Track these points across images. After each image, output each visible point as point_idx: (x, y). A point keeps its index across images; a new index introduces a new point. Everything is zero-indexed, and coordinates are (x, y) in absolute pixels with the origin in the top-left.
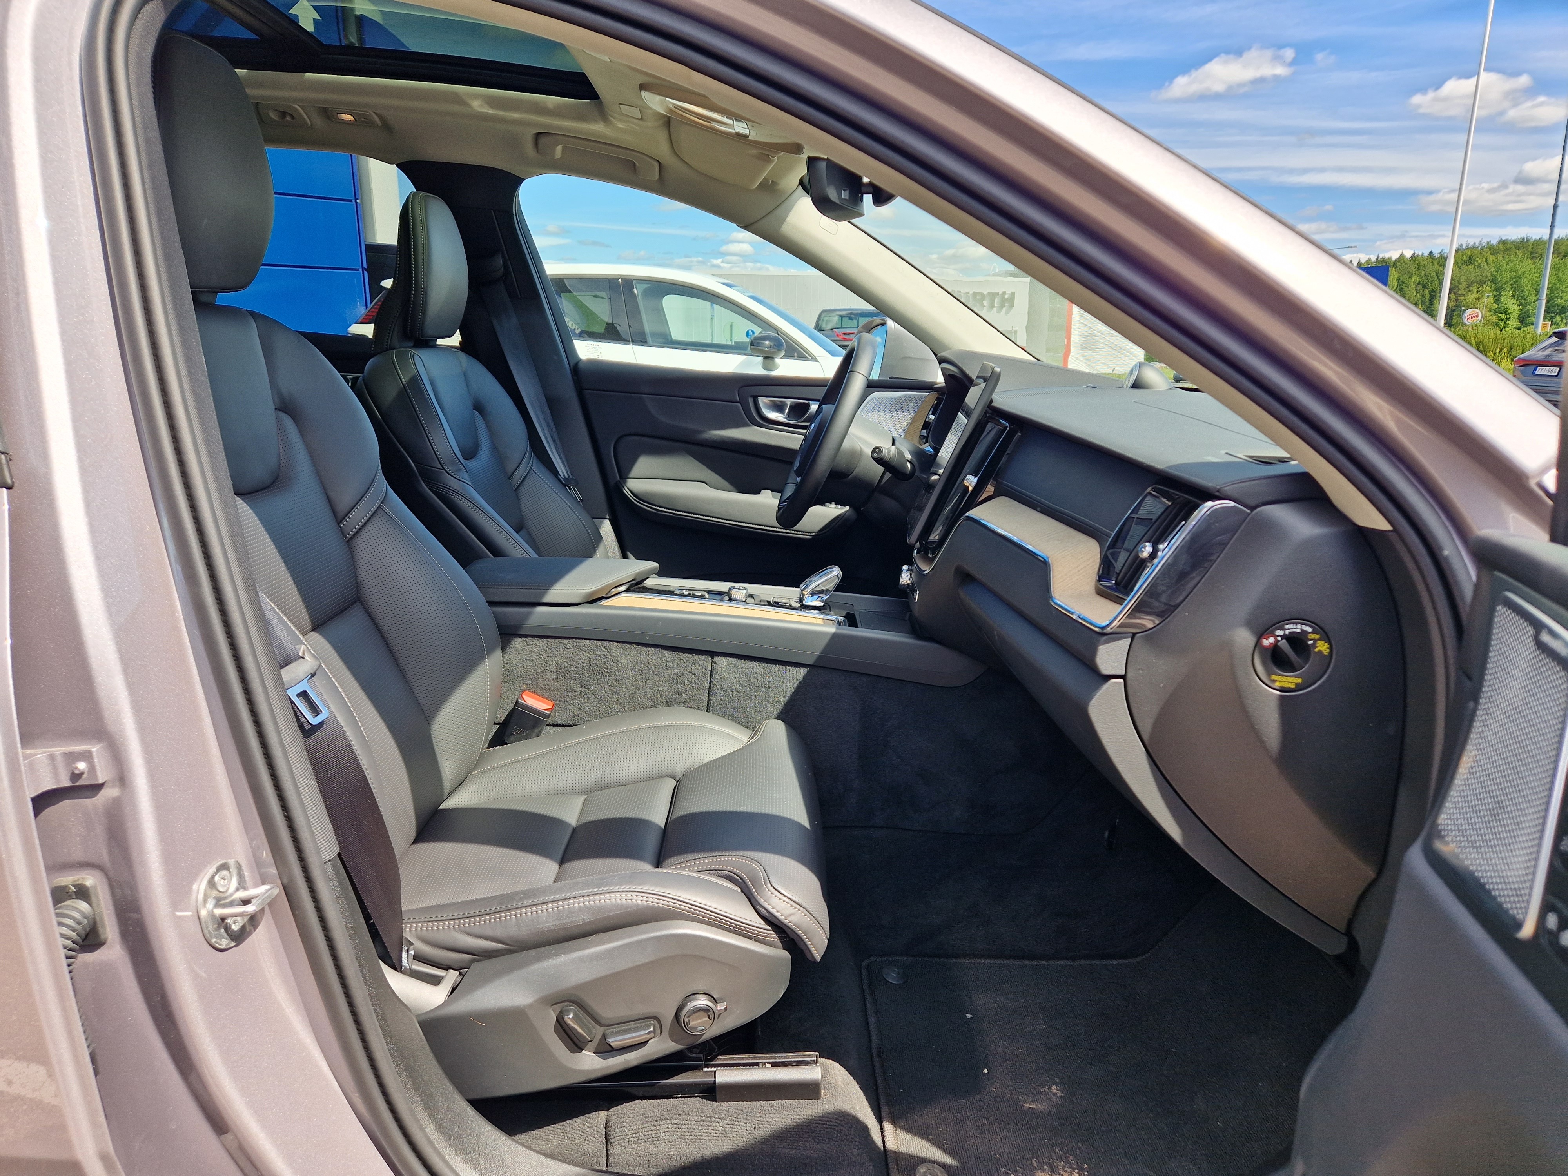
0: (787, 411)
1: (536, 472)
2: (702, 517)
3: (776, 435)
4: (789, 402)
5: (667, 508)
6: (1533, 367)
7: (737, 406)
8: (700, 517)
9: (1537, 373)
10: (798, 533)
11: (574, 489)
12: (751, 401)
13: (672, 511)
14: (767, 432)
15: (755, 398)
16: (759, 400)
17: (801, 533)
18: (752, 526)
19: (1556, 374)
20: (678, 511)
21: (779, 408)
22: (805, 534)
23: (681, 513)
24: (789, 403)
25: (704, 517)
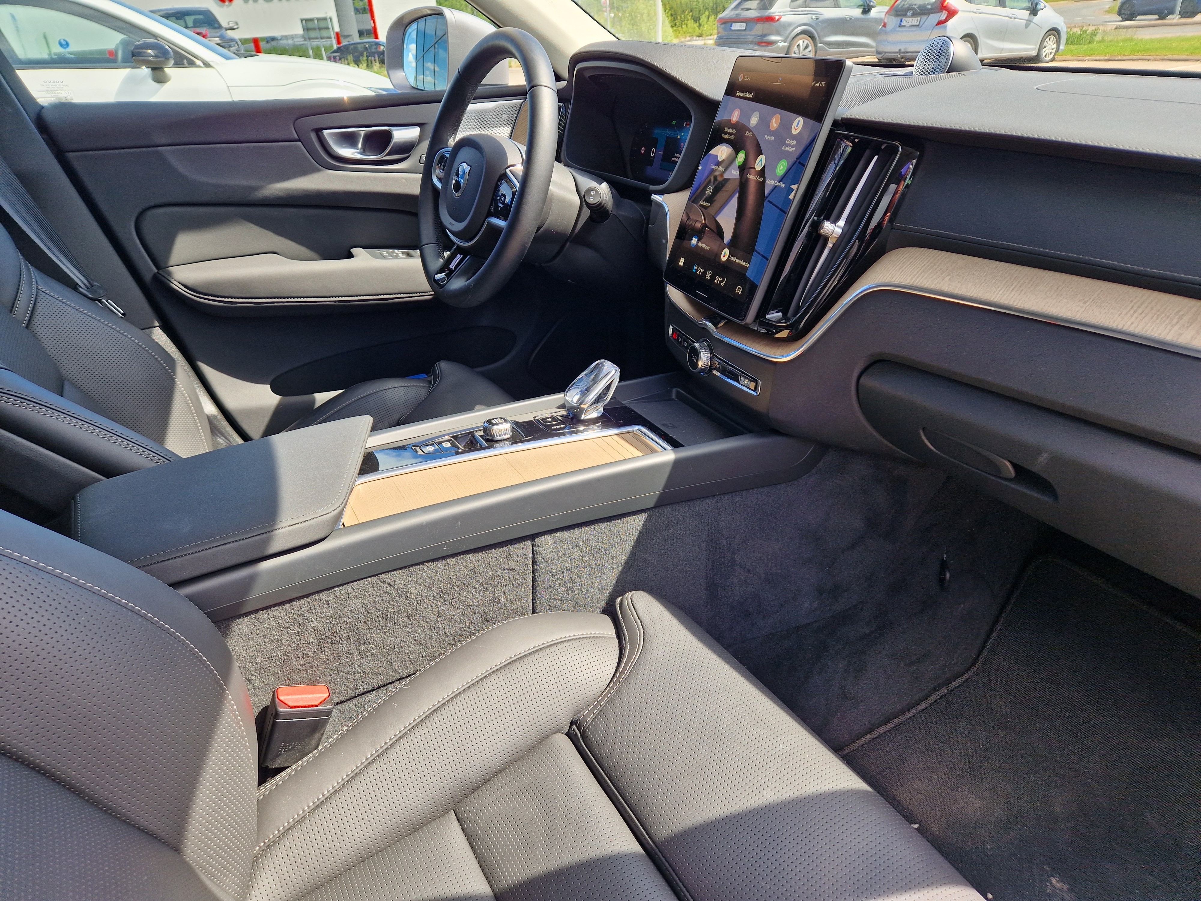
0: (360, 145)
1: (48, 292)
2: (292, 300)
3: (358, 178)
4: (363, 131)
5: (242, 298)
6: (730, 23)
7: (298, 146)
8: (290, 300)
9: (733, 28)
10: (416, 295)
11: (107, 301)
12: (313, 136)
13: (250, 300)
14: (343, 176)
15: (318, 131)
16: (325, 133)
17: (418, 294)
18: (359, 298)
19: (744, 28)
20: (258, 298)
21: (350, 140)
22: (424, 294)
23: (263, 300)
24: (363, 133)
25: (296, 300)
